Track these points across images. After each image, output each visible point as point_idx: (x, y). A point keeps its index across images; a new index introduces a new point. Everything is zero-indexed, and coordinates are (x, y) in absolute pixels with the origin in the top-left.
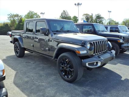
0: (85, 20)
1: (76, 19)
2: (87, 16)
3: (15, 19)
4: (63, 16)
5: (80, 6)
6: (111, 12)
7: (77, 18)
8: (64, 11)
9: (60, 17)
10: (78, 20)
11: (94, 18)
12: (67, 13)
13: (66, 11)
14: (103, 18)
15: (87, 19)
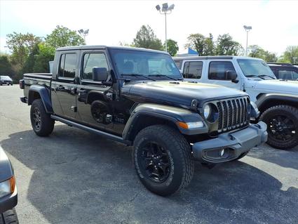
0: (193, 48)
1: (172, 47)
2: (198, 40)
3: (25, 46)
4: (141, 40)
5: (168, 12)
6: (250, 28)
7: (176, 43)
8: (144, 27)
9: (135, 40)
10: (177, 48)
11: (216, 43)
12: (150, 33)
13: (147, 29)
14: (237, 44)
15: (200, 46)
